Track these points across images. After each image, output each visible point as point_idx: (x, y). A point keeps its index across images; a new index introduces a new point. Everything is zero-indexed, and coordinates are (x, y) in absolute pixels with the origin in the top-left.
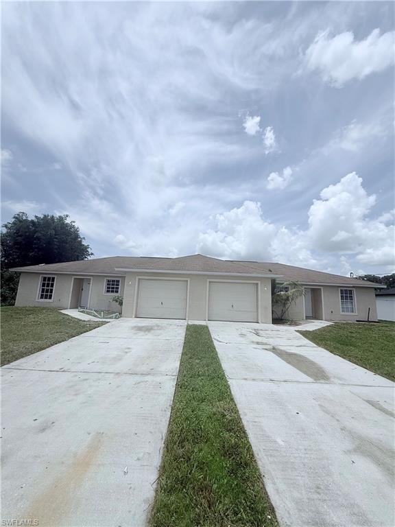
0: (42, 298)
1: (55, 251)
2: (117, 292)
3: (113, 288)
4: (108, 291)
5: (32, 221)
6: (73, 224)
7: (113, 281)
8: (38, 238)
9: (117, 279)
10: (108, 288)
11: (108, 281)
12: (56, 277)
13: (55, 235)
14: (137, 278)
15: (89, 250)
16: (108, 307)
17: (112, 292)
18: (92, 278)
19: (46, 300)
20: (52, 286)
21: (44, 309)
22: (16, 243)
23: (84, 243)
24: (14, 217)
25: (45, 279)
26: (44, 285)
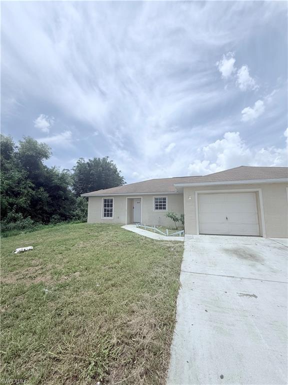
0: (105, 216)
1: (104, 182)
2: (164, 208)
3: (160, 205)
4: (157, 208)
5: (88, 163)
6: (112, 163)
7: (160, 199)
8: (92, 174)
9: (164, 197)
10: (156, 205)
11: (156, 199)
12: (113, 198)
13: (103, 171)
14: (197, 192)
15: (123, 179)
16: (159, 222)
17: (161, 208)
18: (142, 197)
19: (108, 218)
20: (112, 206)
21: (109, 225)
22: (80, 180)
23: (121, 175)
24: (77, 163)
25: (105, 201)
26: (105, 206)
